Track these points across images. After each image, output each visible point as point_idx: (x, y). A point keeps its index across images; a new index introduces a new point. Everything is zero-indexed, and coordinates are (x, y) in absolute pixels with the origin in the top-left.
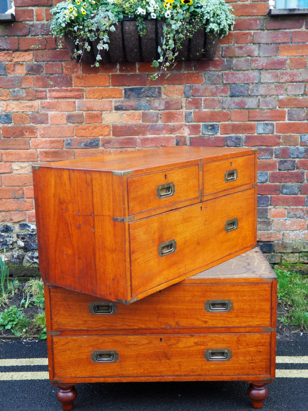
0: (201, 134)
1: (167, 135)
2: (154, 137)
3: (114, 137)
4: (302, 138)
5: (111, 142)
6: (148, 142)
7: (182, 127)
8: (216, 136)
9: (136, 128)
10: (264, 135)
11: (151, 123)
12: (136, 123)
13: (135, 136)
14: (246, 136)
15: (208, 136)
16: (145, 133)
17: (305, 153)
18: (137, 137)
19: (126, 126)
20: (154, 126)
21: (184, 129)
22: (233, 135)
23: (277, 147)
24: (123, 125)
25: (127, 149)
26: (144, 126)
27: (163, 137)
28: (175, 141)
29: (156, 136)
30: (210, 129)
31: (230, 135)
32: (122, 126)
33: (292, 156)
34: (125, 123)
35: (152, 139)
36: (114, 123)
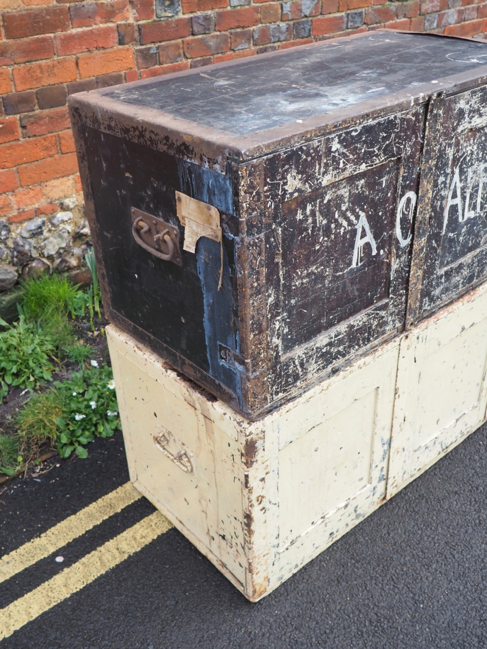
0: (155, 18)
1: (102, 26)
2: (83, 32)
3: (11, 41)
4: (284, 8)
5: (6, 52)
6: (73, 44)
7: (125, 6)
8: (176, 17)
9: (48, 17)
10: (239, 8)
11: (72, 4)
12: (46, 6)
13: (47, 35)
14: (217, 13)
15: (165, 19)
16: (65, 24)
17: (287, 33)
18: (52, 35)
19: (29, 15)
20: (79, 9)
21: (128, 10)
22: (199, 13)
23: (254, 27)
24: (24, 12)
25: (38, 62)
26: (62, 11)
27: (97, 29)
28: (116, 35)
29: (85, 29)
30: (169, 6)
31: (195, 14)
32: (22, 15)
33: (273, 40)
34: (26, 7)
35: (81, 37)
36: (5, 10)
